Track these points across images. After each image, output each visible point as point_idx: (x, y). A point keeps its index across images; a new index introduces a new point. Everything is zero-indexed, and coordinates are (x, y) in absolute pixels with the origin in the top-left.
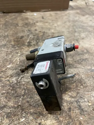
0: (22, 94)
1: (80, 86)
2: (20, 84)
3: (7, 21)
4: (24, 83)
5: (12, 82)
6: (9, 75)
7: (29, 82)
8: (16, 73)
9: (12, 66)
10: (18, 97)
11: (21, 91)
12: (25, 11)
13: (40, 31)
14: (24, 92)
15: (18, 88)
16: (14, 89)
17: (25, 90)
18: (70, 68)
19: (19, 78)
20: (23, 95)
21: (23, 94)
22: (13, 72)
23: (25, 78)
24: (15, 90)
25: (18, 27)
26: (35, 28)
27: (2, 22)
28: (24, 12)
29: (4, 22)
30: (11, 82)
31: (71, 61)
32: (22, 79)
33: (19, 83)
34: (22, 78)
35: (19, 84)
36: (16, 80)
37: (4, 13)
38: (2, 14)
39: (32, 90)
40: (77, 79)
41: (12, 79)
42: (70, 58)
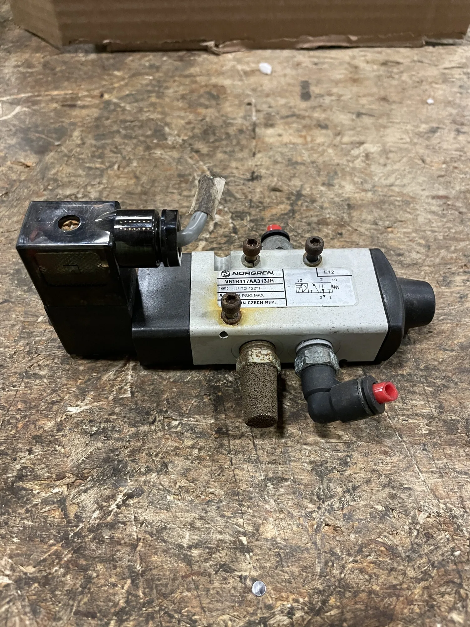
0: (116, 604)
1: (450, 610)
2: (117, 535)
3: (108, 103)
4: (133, 530)
5: (78, 518)
6: (69, 464)
7: (164, 534)
8: (107, 460)
9: (91, 411)
10: (93, 616)
11: (114, 585)
12: (211, 44)
13: (274, 181)
14: (128, 593)
15: (102, 560)
16: (83, 562)
17: (134, 577)
18: (409, 467)
19: (113, 497)
20: (116, 614)
21: (122, 603)
22: (89, 450)
23: (144, 501)
24: (85, 569)
25: (158, 152)
26: (251, 163)
27: (84, 112)
28: (206, 50)
29: (95, 112)
30: (73, 510)
31: (423, 423)
32: (131, 502)
33: (112, 526)
34: (130, 496)
35: (111, 538)
36: (100, 507)
37: (101, 49)
38: (93, 56)
39: (173, 592)
40: (437, 558)
41: (79, 493)
42: (424, 394)
